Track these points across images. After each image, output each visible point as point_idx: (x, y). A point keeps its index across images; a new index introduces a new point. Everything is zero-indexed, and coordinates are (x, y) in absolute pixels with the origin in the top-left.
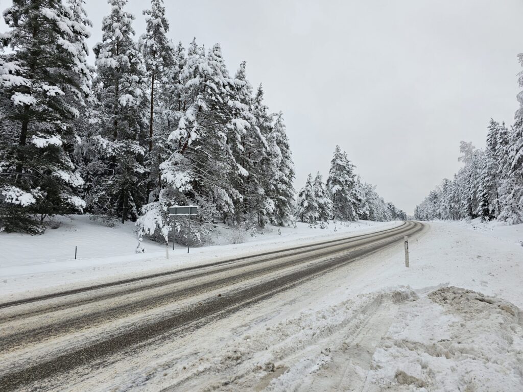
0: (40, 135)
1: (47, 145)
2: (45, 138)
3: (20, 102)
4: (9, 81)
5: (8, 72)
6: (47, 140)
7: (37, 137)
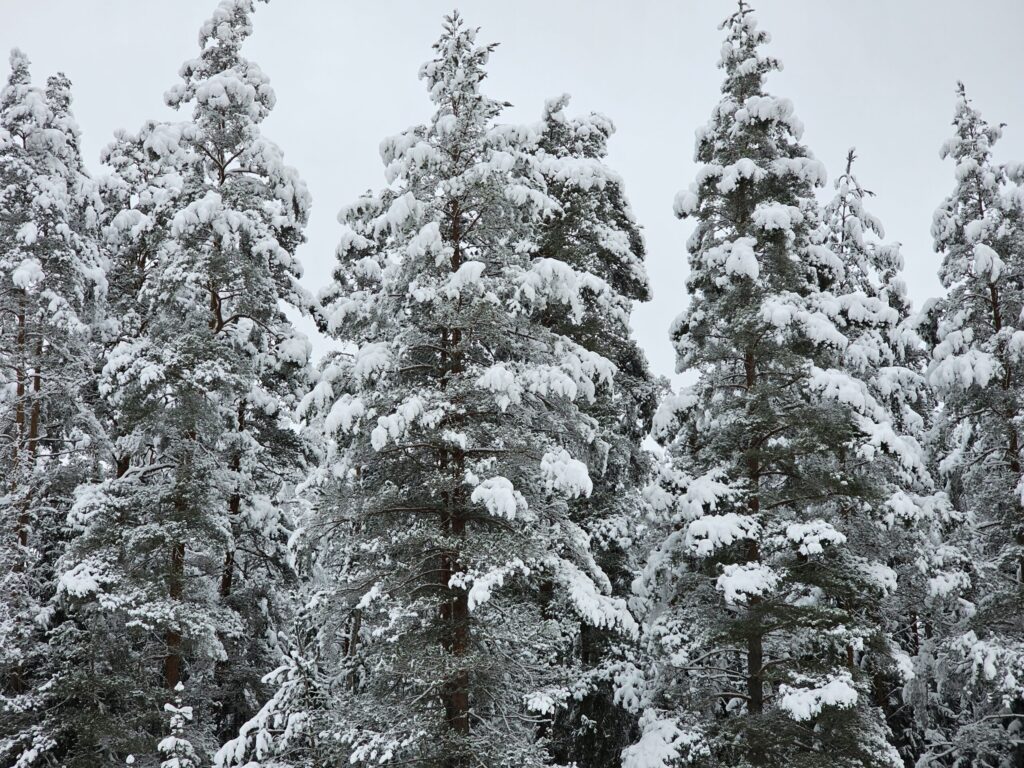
0: (798, 681)
1: (818, 709)
2: (812, 686)
3: (738, 592)
4: (707, 537)
5: (701, 511)
6: (817, 692)
7: (790, 689)
